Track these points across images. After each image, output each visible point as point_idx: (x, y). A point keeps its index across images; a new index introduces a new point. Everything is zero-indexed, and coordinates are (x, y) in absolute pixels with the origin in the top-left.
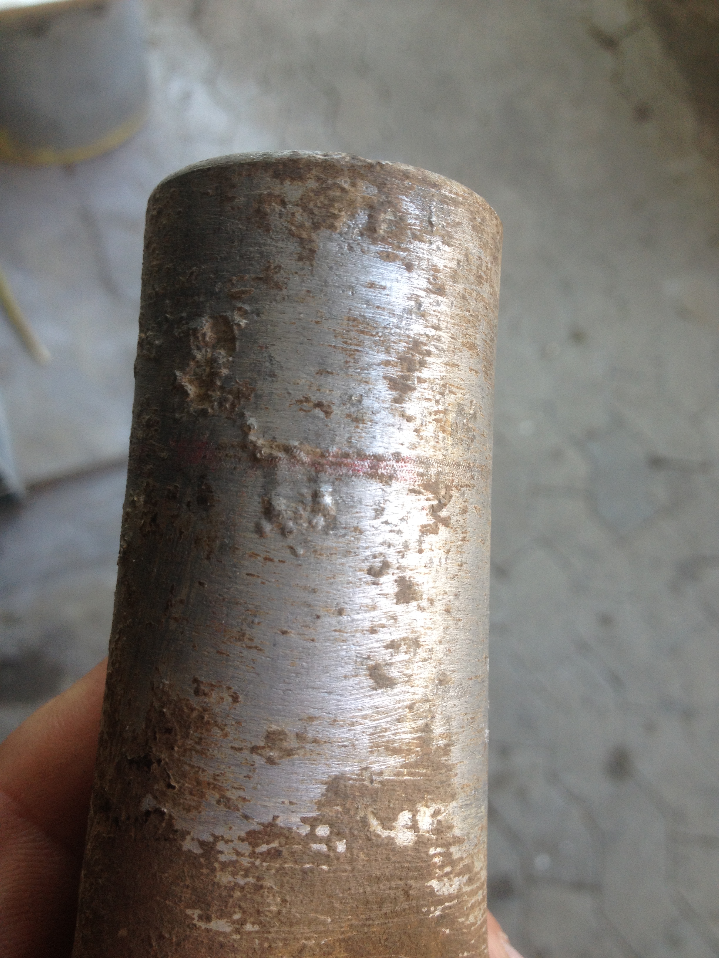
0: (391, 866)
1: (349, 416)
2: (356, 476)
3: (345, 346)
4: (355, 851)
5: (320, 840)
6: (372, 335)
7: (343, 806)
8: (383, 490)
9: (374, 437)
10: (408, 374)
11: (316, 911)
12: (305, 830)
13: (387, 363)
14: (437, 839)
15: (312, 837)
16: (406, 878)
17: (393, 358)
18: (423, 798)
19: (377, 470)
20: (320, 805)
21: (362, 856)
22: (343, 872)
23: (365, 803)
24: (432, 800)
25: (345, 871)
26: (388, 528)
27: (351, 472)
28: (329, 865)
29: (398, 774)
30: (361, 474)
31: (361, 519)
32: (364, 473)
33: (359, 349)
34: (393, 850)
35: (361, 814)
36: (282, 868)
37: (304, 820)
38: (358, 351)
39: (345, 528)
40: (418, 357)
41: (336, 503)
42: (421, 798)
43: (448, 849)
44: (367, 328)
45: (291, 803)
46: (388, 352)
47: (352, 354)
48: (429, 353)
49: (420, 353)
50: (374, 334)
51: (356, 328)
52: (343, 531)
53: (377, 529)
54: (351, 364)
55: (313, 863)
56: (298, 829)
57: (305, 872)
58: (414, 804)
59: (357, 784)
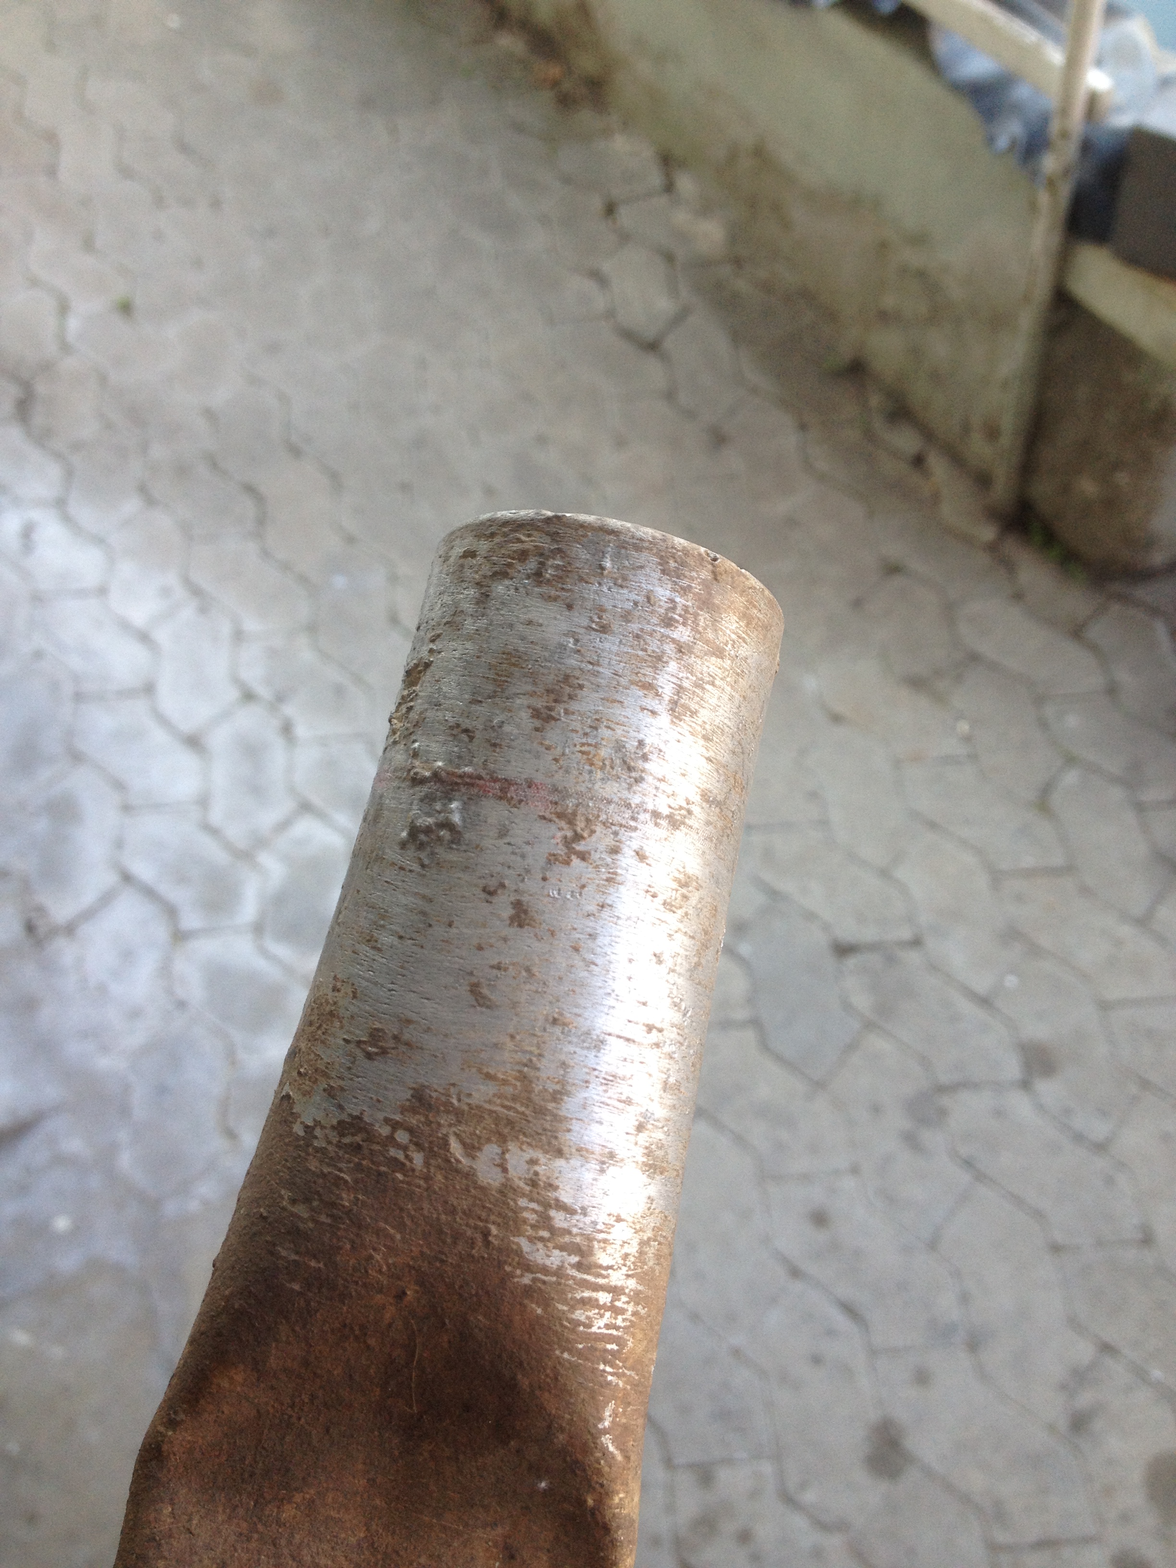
0: (470, 1201)
1: (488, 741)
2: (485, 797)
3: (496, 677)
4: (432, 1170)
5: (399, 1146)
6: (522, 668)
7: (427, 1117)
8: (510, 812)
9: (509, 761)
10: (553, 704)
11: (386, 1222)
12: (385, 1131)
13: (533, 694)
14: (531, 1192)
15: (391, 1138)
16: (487, 1221)
17: (540, 690)
18: (517, 1138)
19: (506, 793)
20: (403, 1110)
21: (439, 1177)
22: (416, 1187)
23: (448, 1120)
24: (529, 1144)
25: (419, 1187)
26: (510, 849)
27: (481, 792)
28: (405, 1175)
29: (490, 1102)
30: (491, 794)
31: (485, 838)
32: (493, 794)
33: (509, 680)
34: (475, 1182)
35: (444, 1131)
36: (359, 1165)
37: (387, 1120)
38: (507, 682)
39: (467, 845)
40: (568, 690)
41: (464, 820)
42: (514, 1136)
43: (546, 1210)
44: (518, 661)
45: (379, 1101)
46: (535, 683)
47: (500, 685)
48: (581, 687)
49: (570, 687)
50: (524, 666)
51: (508, 661)
52: (464, 847)
53: (498, 848)
54: (498, 693)
55: (389, 1167)
56: (380, 1127)
57: (380, 1174)
58: (505, 1141)
59: (443, 1098)
